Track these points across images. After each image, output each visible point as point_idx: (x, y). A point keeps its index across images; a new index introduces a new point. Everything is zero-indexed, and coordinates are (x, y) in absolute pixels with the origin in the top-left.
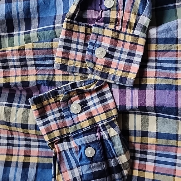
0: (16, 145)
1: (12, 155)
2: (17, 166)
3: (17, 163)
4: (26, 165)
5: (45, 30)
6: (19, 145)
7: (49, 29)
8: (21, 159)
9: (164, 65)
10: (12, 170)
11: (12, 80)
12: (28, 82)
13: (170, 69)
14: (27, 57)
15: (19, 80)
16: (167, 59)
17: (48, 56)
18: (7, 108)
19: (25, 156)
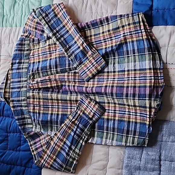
0: (54, 108)
1: (53, 111)
2: (55, 115)
3: (55, 114)
4: (58, 115)
5: (63, 69)
6: (55, 108)
7: (64, 69)
8: (56, 113)
9: (100, 80)
10: (53, 116)
11: (53, 85)
12: (59, 85)
13: (102, 81)
14: (57, 78)
15: (55, 85)
16: (101, 78)
17: (63, 78)
18: (51, 94)
19: (57, 111)
